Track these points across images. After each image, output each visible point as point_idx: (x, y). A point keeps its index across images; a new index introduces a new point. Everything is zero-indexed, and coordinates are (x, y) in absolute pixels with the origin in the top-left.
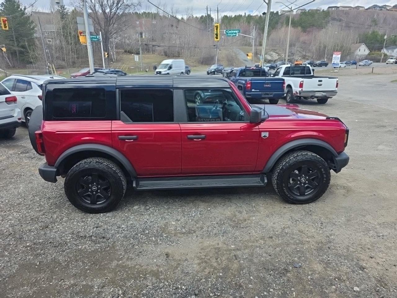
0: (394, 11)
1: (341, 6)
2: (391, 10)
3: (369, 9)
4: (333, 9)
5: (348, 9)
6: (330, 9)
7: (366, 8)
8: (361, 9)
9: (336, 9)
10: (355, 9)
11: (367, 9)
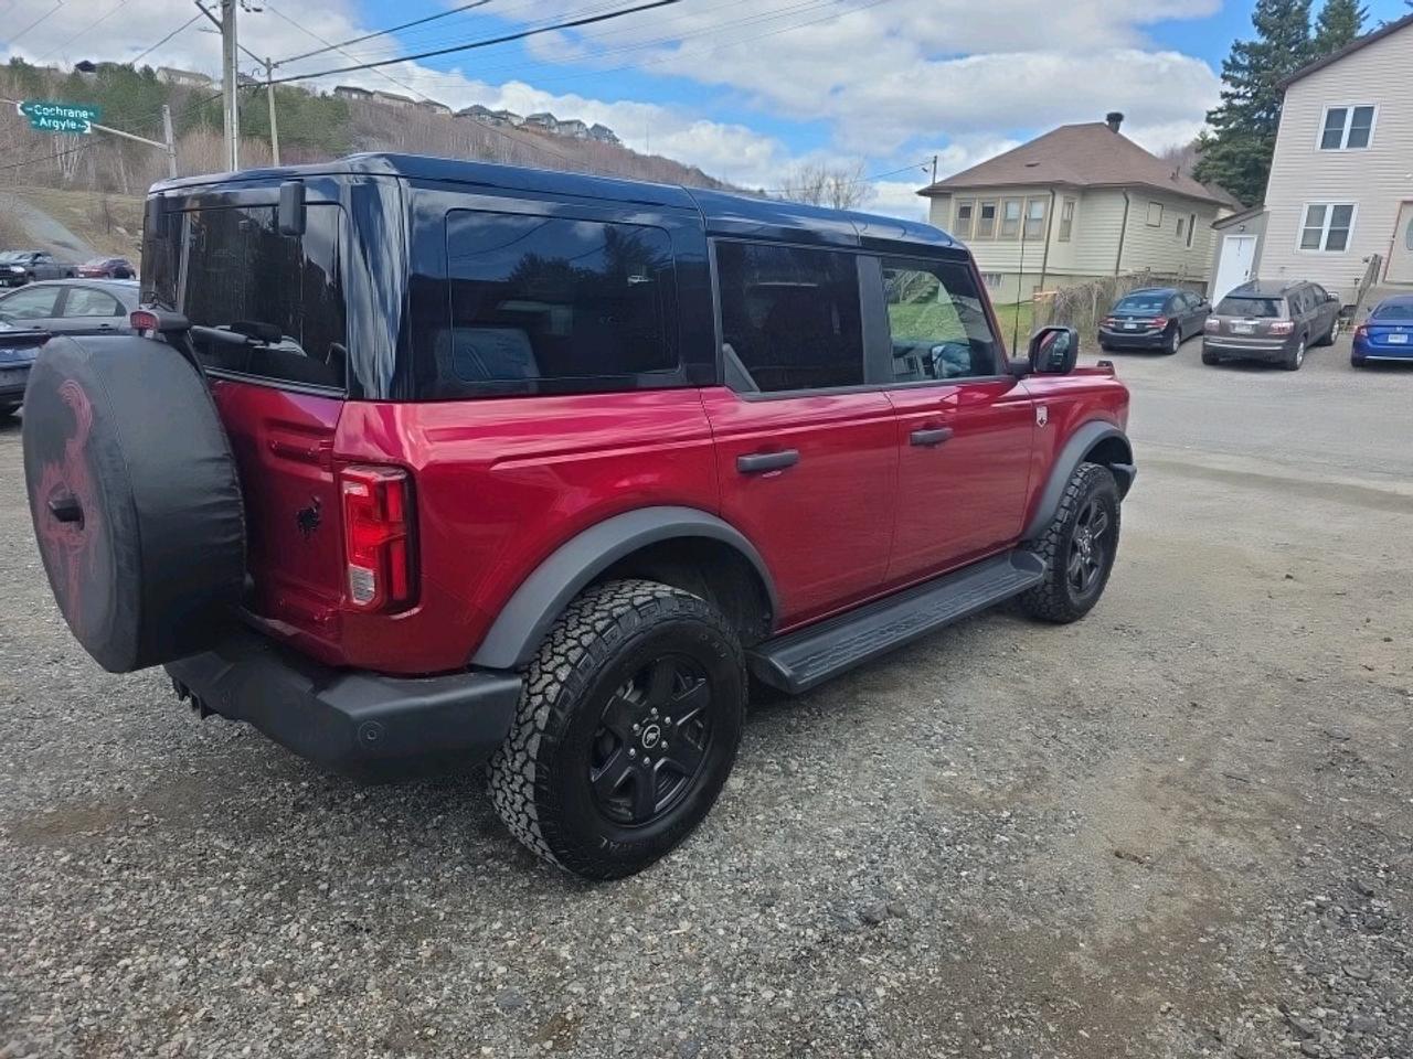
0: (532, 132)
1: (380, 93)
2: (523, 129)
3: (465, 115)
4: (355, 96)
5: (402, 104)
6: (345, 95)
7: (456, 110)
8: (439, 111)
9: (362, 97)
10: (424, 110)
11: (457, 115)
